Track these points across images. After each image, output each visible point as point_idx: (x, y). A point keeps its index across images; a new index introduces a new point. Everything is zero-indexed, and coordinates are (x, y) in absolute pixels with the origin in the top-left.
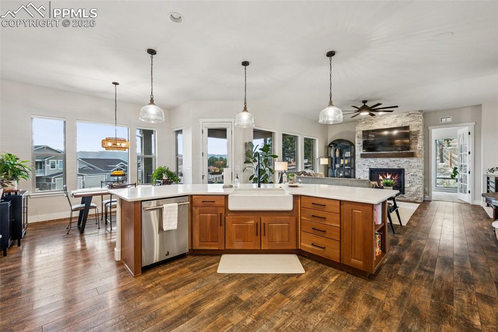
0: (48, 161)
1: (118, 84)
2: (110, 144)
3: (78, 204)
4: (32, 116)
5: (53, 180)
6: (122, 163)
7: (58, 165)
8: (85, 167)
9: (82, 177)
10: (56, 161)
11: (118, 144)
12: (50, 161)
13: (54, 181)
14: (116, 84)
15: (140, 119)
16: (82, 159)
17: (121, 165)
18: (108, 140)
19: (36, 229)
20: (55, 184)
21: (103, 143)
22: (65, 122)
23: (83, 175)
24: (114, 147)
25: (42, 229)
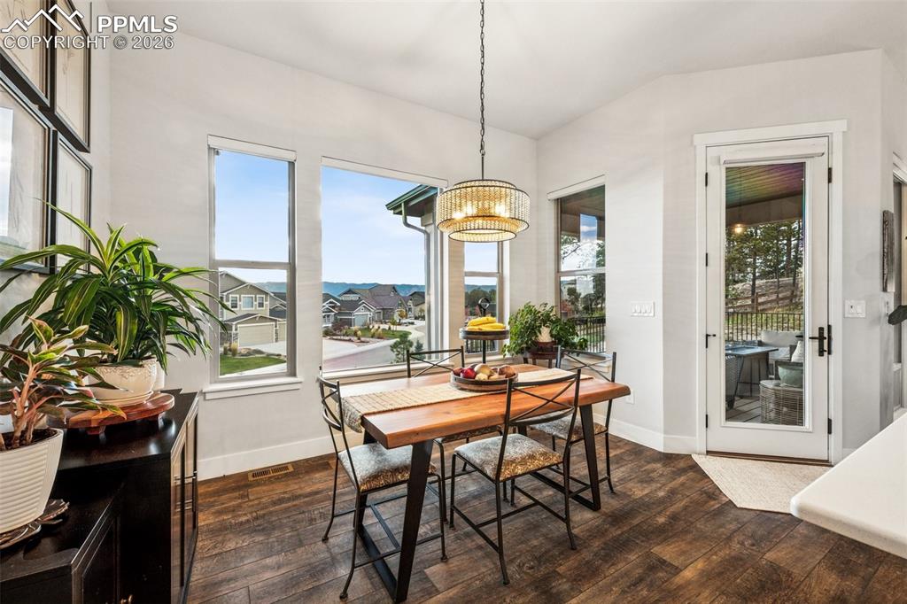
0: (227, 296)
5: (234, 328)
6: (332, 300)
7: (241, 303)
9: (274, 323)
10: (238, 296)
12: (230, 296)
13: (236, 330)
17: (331, 303)
20: (237, 334)
22: (292, 164)
23: (275, 321)
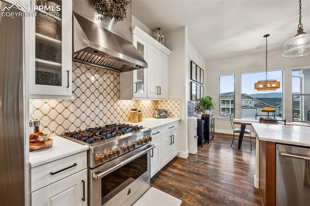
1: (268, 35)
2: (261, 86)
3: (238, 128)
4: (219, 76)
8: (258, 103)
11: (268, 85)
14: (266, 36)
15: (283, 55)
16: (256, 98)
18: (259, 83)
19: (218, 137)
21: (256, 85)
22: (235, 76)
23: (257, 109)
24: (265, 88)
25: (221, 138)
